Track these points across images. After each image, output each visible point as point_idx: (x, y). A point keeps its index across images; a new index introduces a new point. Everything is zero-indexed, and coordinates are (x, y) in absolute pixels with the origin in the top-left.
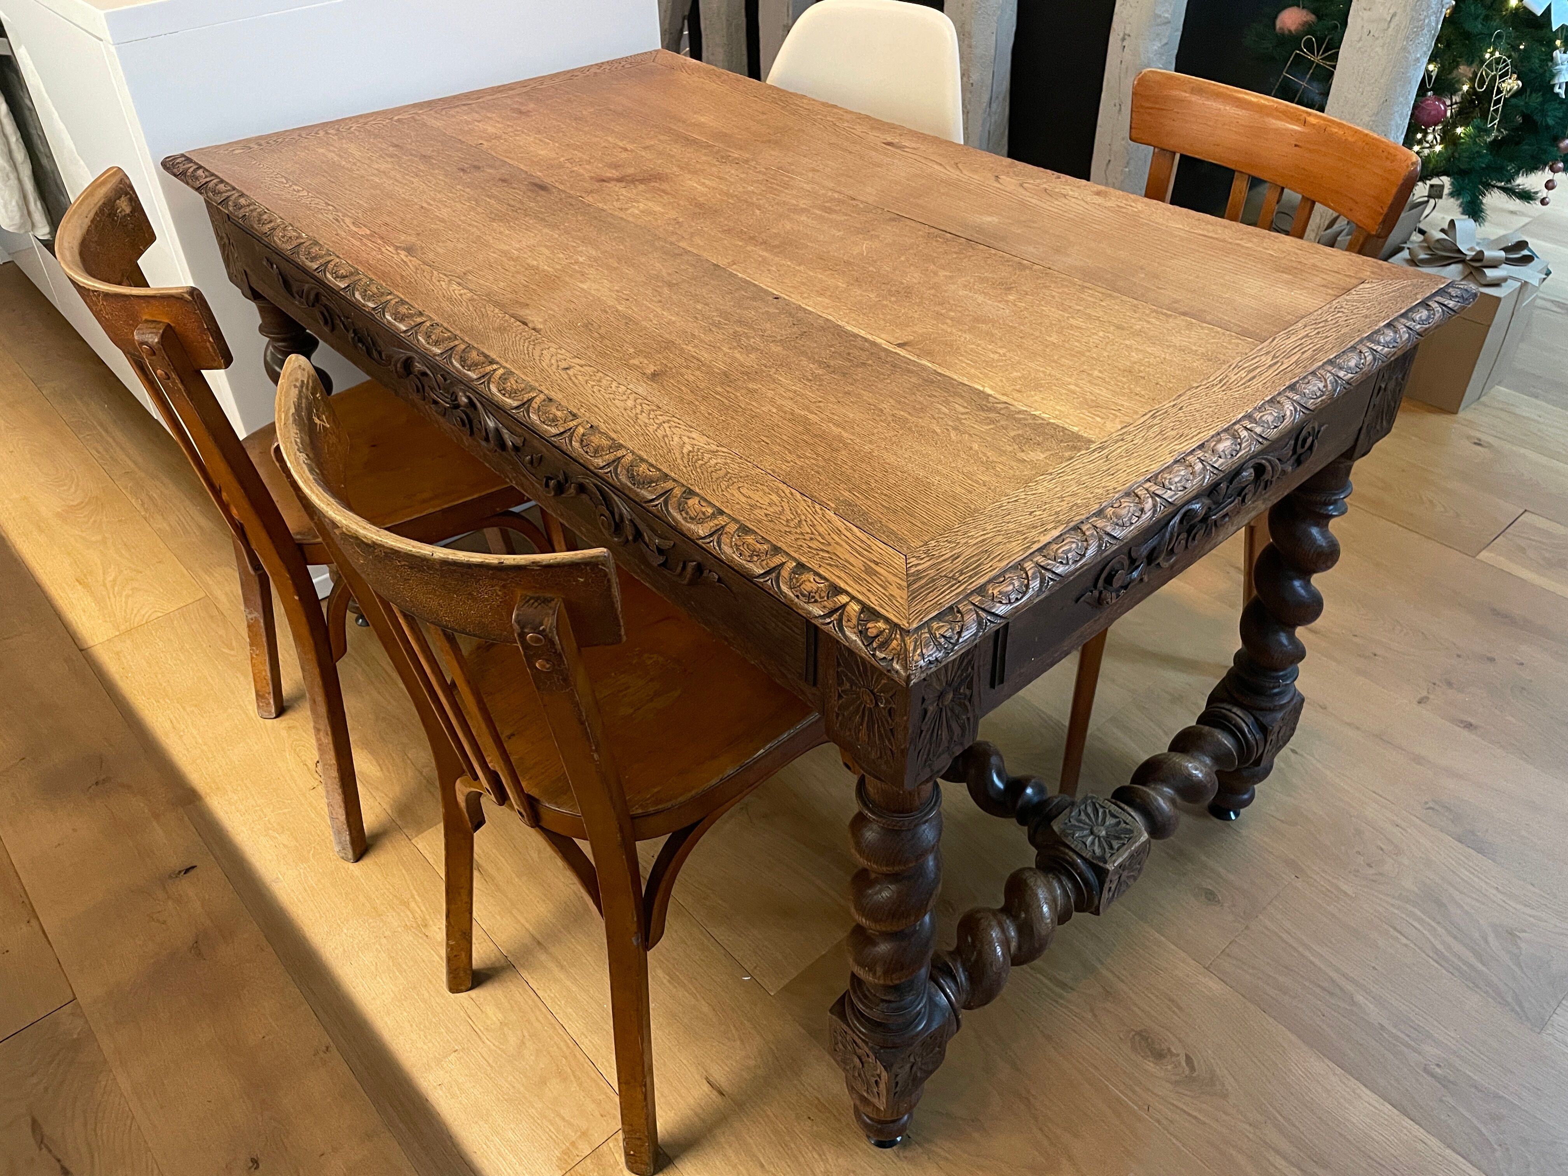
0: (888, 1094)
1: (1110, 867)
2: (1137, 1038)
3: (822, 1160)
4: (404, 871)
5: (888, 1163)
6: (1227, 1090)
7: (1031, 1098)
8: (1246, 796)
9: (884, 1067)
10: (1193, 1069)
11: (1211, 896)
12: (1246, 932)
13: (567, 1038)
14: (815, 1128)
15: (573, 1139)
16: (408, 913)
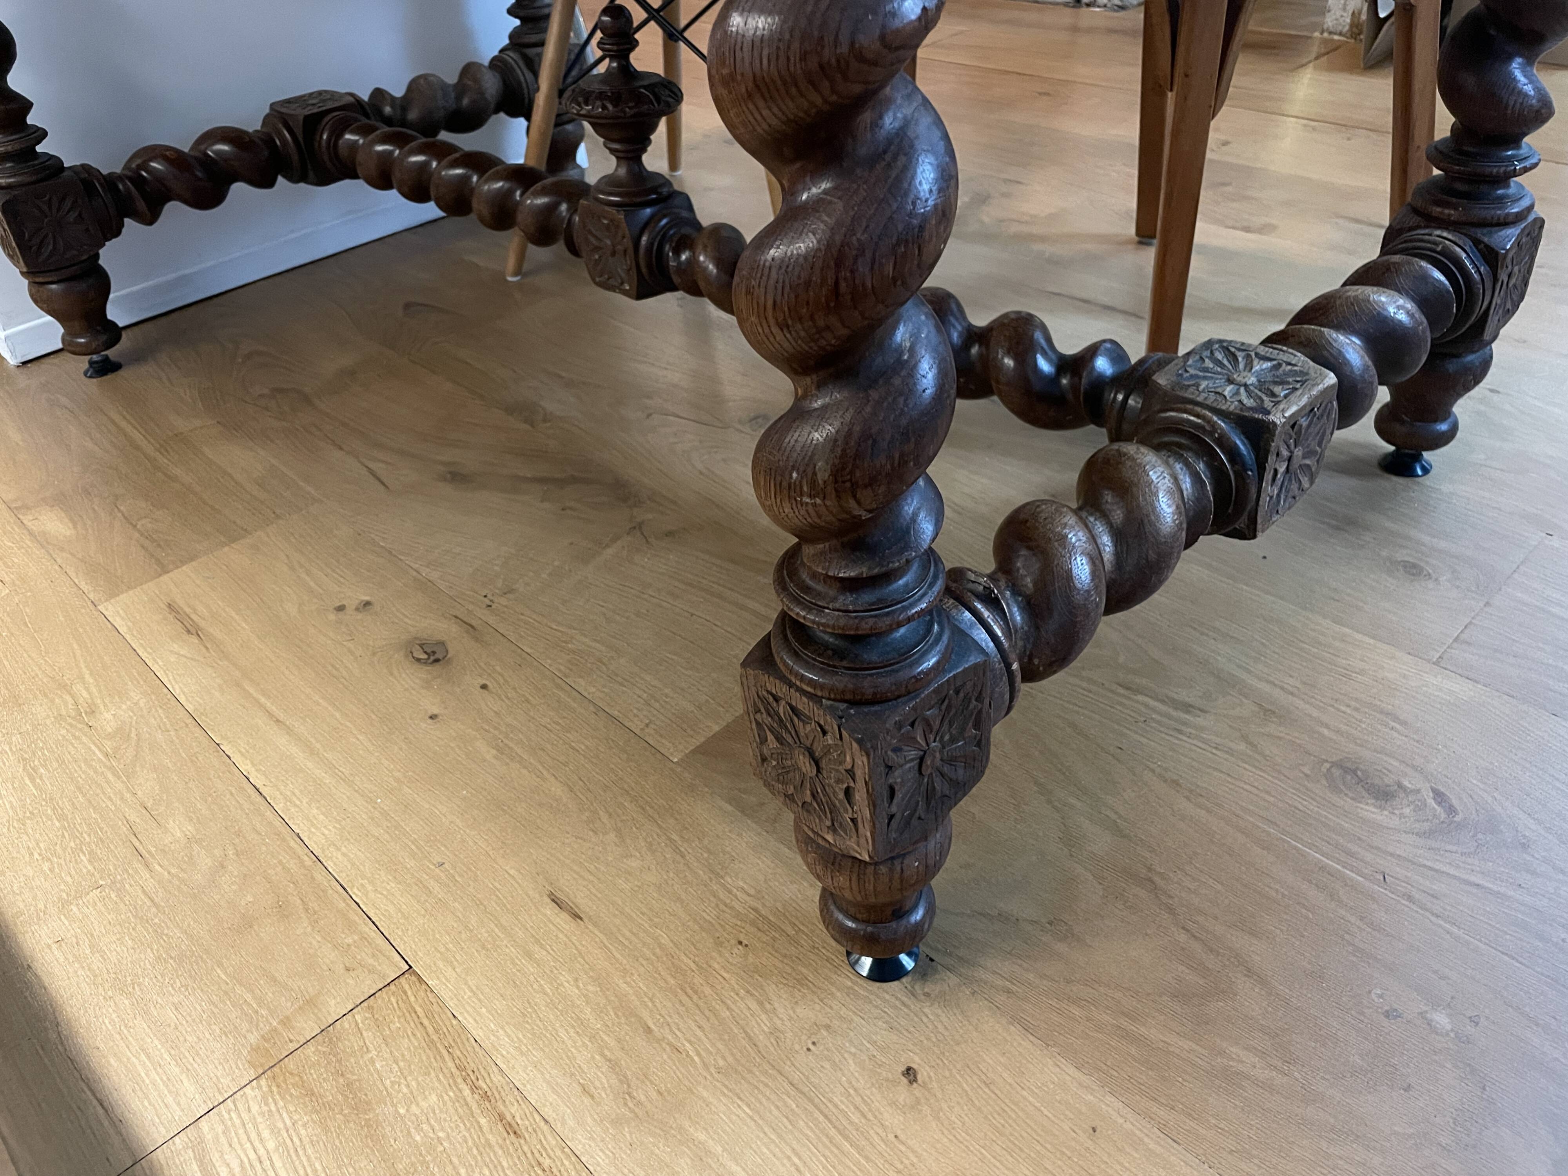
0: (873, 814)
1: (1277, 418)
2: (1336, 772)
3: (766, 1012)
4: (75, 646)
5: (895, 1007)
6: (1524, 837)
7: (1156, 879)
8: (1443, 427)
9: (860, 742)
10: (1451, 810)
11: (1414, 571)
12: (1486, 609)
13: (301, 851)
14: (751, 959)
15: (288, 1013)
16: (68, 698)
